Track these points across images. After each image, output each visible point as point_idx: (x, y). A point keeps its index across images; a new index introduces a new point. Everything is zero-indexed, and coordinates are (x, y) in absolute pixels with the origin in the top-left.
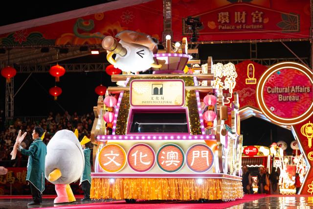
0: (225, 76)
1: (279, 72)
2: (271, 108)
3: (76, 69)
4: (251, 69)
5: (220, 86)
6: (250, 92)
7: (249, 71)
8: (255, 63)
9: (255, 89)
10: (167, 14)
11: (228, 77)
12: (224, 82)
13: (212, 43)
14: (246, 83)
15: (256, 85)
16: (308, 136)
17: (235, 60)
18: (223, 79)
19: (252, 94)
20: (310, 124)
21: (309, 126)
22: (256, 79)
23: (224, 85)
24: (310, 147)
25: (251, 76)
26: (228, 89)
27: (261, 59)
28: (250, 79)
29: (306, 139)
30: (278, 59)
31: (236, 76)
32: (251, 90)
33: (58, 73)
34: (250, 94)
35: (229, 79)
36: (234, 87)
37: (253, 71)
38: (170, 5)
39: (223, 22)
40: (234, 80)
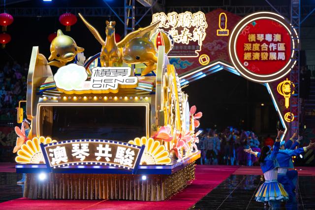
0: (194, 26)
1: (255, 23)
2: (245, 63)
4: (223, 19)
5: (188, 38)
6: (222, 45)
7: (221, 21)
8: (228, 11)
9: (228, 42)
11: (197, 27)
12: (192, 33)
14: (218, 35)
15: (228, 37)
16: (285, 95)
18: (191, 29)
19: (223, 47)
20: (287, 81)
21: (287, 84)
22: (228, 30)
23: (192, 36)
24: (287, 107)
25: (223, 27)
26: (197, 41)
27: (235, 7)
28: (222, 30)
29: (283, 98)
30: (254, 7)
31: (206, 26)
32: (223, 42)
33: (5, 22)
34: (221, 47)
35: (198, 30)
36: (203, 39)
37: (225, 21)
40: (204, 30)
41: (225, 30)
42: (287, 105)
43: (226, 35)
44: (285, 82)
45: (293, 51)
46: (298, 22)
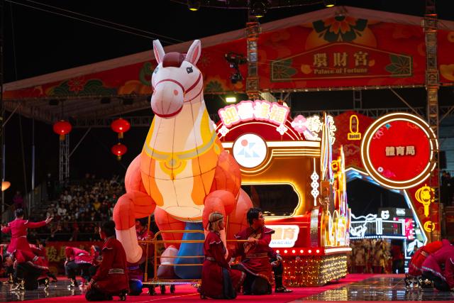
1: (389, 125)
2: (379, 169)
3: (144, 123)
4: (354, 122)
6: (354, 149)
7: (352, 124)
8: (359, 114)
9: (360, 146)
10: (252, 57)
12: (321, 138)
13: (306, 91)
14: (349, 139)
15: (360, 141)
16: (424, 203)
17: (336, 111)
18: (320, 134)
19: (355, 151)
20: (426, 187)
21: (426, 190)
22: (360, 134)
24: (427, 216)
25: (354, 130)
27: (367, 110)
28: (353, 134)
29: (422, 205)
30: (387, 110)
31: (335, 130)
32: (355, 146)
33: (121, 129)
34: (353, 151)
36: (333, 143)
37: (356, 124)
38: (255, 45)
39: (319, 65)
40: (333, 134)
41: (357, 133)
42: (427, 213)
43: (358, 139)
44: (423, 188)
45: (432, 152)
46: (436, 121)
